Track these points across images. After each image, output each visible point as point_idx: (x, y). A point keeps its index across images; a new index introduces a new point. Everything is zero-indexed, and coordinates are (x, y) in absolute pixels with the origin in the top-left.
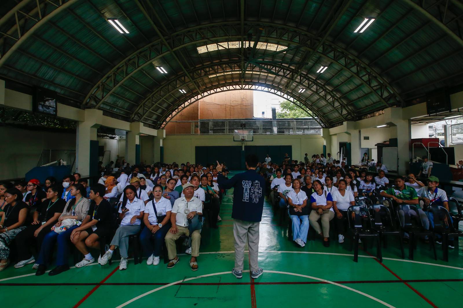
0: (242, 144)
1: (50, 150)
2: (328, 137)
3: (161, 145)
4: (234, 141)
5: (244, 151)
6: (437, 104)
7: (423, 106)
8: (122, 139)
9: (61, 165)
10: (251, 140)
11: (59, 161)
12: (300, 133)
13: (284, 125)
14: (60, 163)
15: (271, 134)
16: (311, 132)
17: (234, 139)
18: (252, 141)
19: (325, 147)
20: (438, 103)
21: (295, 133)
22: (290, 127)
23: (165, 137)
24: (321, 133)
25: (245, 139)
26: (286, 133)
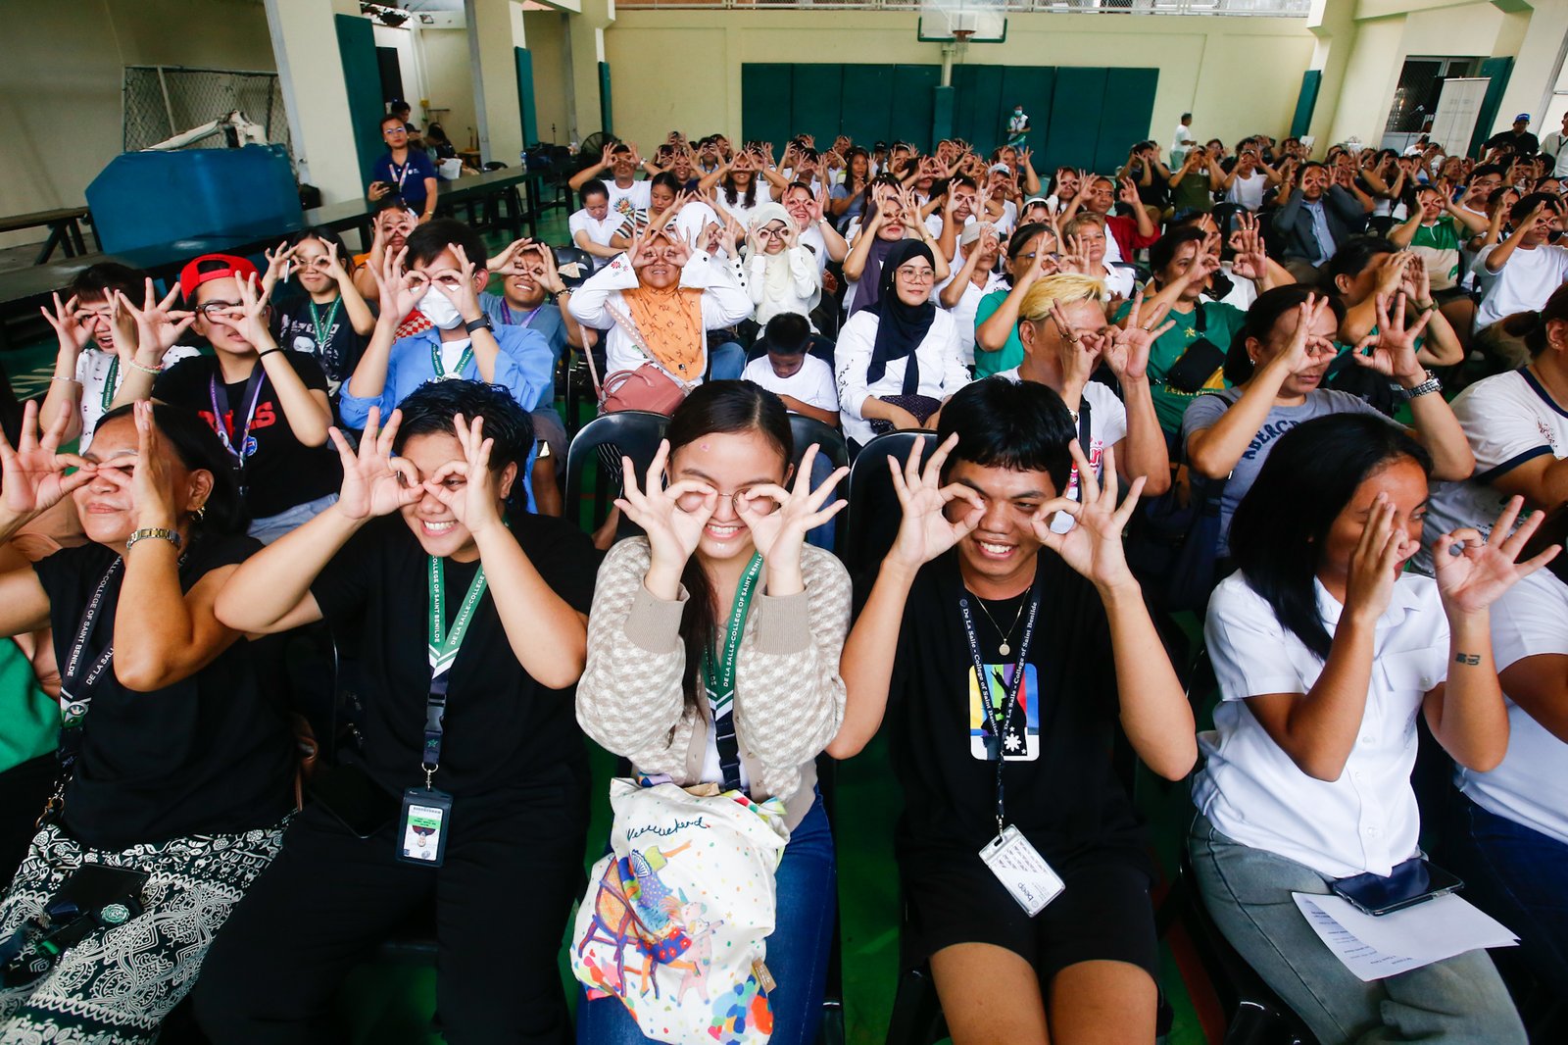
0: (944, 53)
1: (156, 70)
2: (1348, 30)
3: (601, 58)
4: (921, 39)
5: (948, 89)
8: (431, 26)
9: (242, 142)
10: (998, 38)
11: (226, 121)
12: (1205, 6)
14: (232, 133)
15: (1071, 12)
17: (922, 32)
18: (1005, 39)
19: (1312, 80)
21: (1184, 8)
23: (614, 19)
24: (1312, 8)
25: (971, 32)
26: (1140, 6)
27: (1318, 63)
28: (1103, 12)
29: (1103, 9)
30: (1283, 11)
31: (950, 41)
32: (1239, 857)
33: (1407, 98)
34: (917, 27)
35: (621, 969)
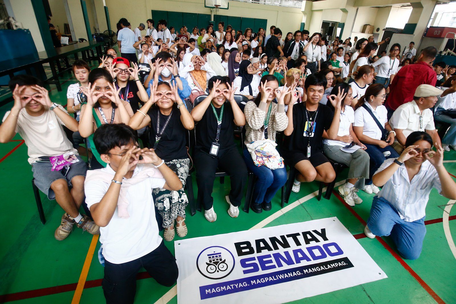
2: (310, 13)
3: (105, 5)
4: (205, 7)
5: (213, 22)
9: (14, 28)
10: (227, 8)
11: (7, 20)
16: (289, 4)
19: (303, 25)
21: (272, 3)
24: (302, 6)
25: (220, 6)
26: (262, 2)
27: (304, 21)
28: (253, 3)
29: (252, 2)
30: (295, 6)
31: (214, 8)
32: (333, 147)
33: (323, 31)
34: (204, 3)
35: (263, 161)
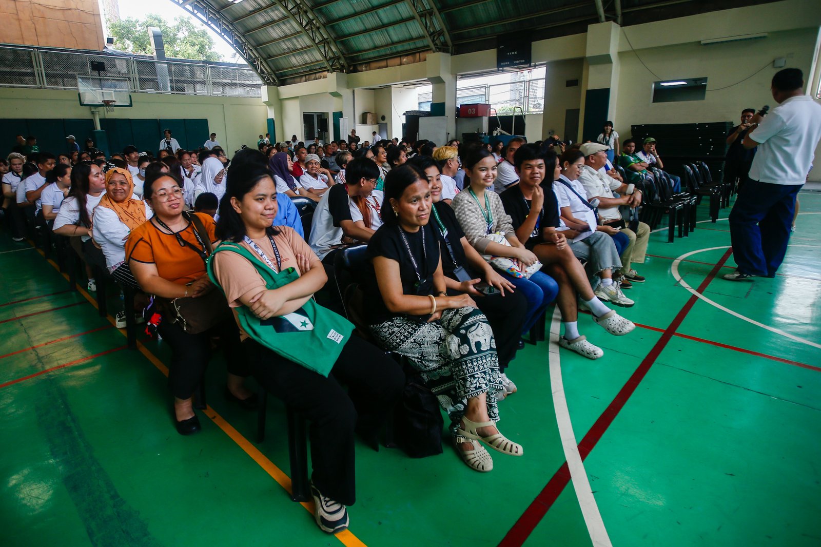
0: (93, 113)
2: (278, 103)
4: (82, 105)
5: (101, 133)
6: (513, 53)
7: (492, 54)
10: (128, 104)
12: (218, 92)
13: (182, 73)
15: (156, 93)
16: (237, 93)
17: (82, 101)
18: (131, 105)
19: (271, 123)
20: (516, 53)
21: (210, 93)
22: (195, 80)
24: (262, 94)
25: (114, 101)
26: (189, 92)
27: (271, 116)
28: (173, 94)
29: (173, 92)
30: (250, 95)
31: (100, 106)
33: (307, 127)
34: (78, 99)
